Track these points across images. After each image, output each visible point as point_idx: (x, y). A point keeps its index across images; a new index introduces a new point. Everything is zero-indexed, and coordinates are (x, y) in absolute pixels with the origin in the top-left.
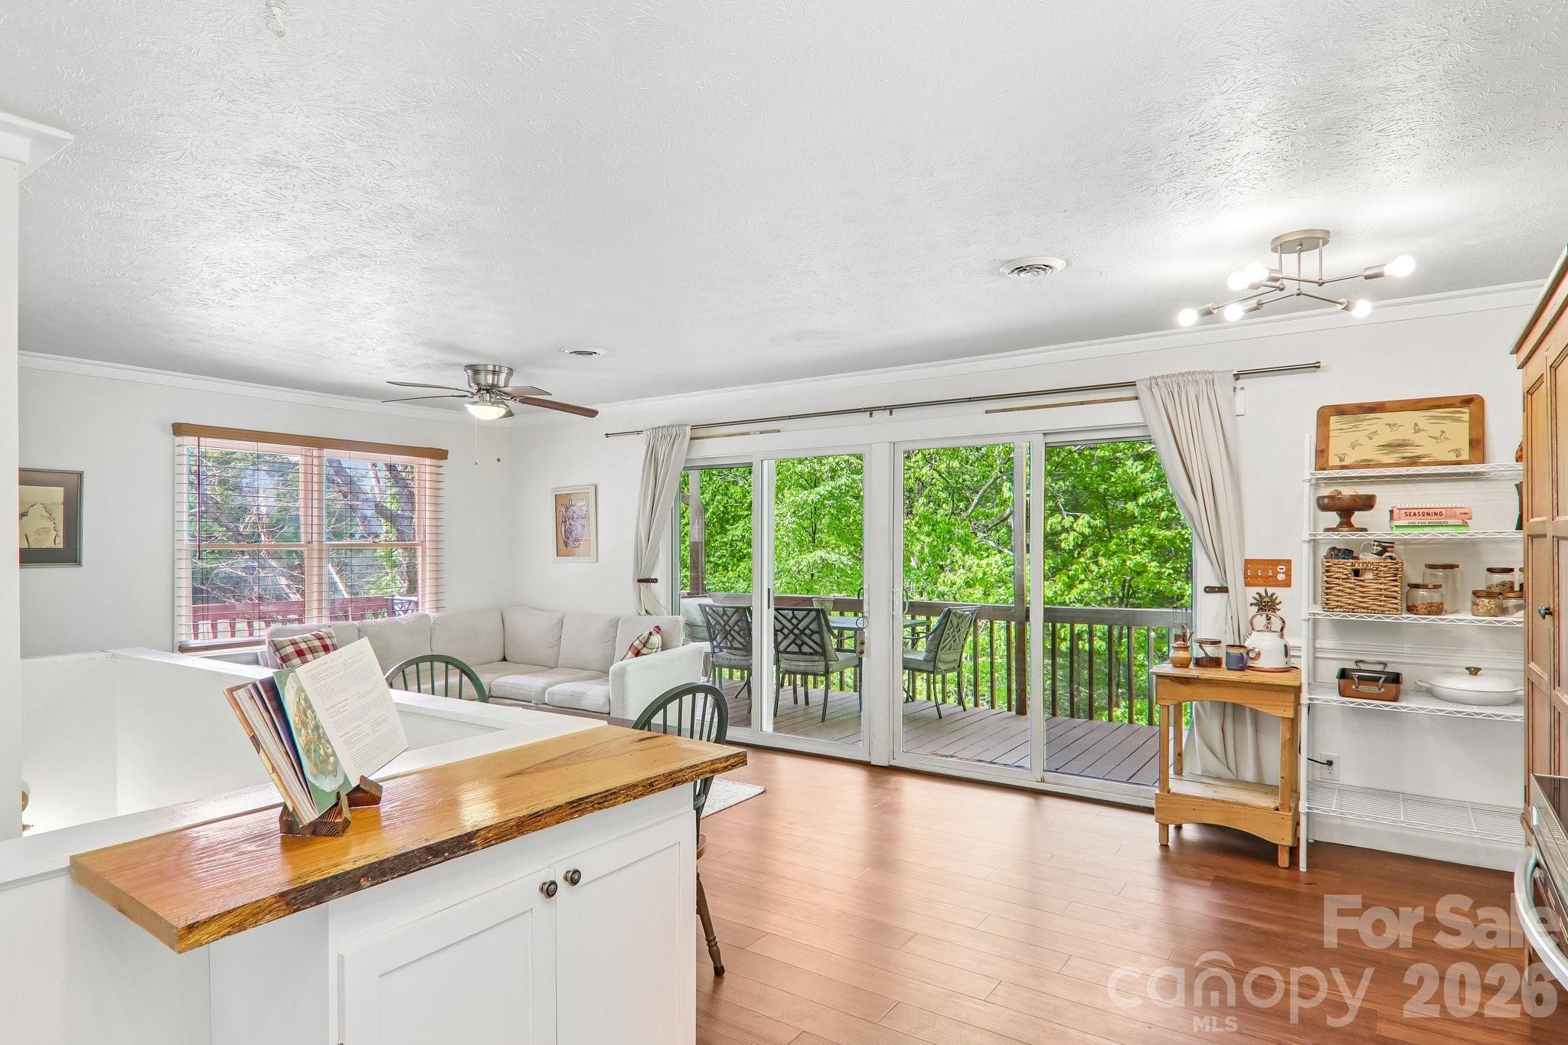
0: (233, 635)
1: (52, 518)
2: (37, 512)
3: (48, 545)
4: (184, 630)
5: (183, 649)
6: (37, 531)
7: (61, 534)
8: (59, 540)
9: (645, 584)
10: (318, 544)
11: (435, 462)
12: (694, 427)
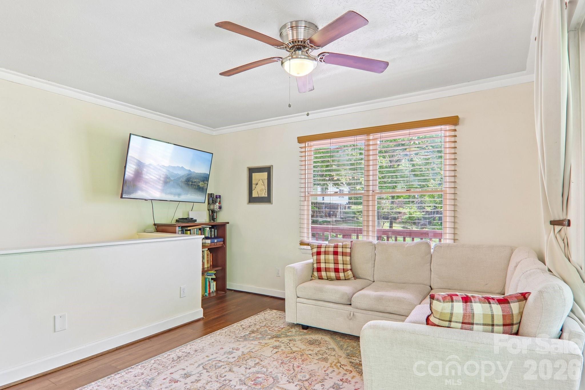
1: (264, 185)
2: (260, 182)
3: (263, 195)
4: (306, 235)
5: (302, 243)
6: (260, 191)
7: (267, 191)
8: (266, 193)
9: (558, 228)
10: (371, 192)
11: (452, 128)
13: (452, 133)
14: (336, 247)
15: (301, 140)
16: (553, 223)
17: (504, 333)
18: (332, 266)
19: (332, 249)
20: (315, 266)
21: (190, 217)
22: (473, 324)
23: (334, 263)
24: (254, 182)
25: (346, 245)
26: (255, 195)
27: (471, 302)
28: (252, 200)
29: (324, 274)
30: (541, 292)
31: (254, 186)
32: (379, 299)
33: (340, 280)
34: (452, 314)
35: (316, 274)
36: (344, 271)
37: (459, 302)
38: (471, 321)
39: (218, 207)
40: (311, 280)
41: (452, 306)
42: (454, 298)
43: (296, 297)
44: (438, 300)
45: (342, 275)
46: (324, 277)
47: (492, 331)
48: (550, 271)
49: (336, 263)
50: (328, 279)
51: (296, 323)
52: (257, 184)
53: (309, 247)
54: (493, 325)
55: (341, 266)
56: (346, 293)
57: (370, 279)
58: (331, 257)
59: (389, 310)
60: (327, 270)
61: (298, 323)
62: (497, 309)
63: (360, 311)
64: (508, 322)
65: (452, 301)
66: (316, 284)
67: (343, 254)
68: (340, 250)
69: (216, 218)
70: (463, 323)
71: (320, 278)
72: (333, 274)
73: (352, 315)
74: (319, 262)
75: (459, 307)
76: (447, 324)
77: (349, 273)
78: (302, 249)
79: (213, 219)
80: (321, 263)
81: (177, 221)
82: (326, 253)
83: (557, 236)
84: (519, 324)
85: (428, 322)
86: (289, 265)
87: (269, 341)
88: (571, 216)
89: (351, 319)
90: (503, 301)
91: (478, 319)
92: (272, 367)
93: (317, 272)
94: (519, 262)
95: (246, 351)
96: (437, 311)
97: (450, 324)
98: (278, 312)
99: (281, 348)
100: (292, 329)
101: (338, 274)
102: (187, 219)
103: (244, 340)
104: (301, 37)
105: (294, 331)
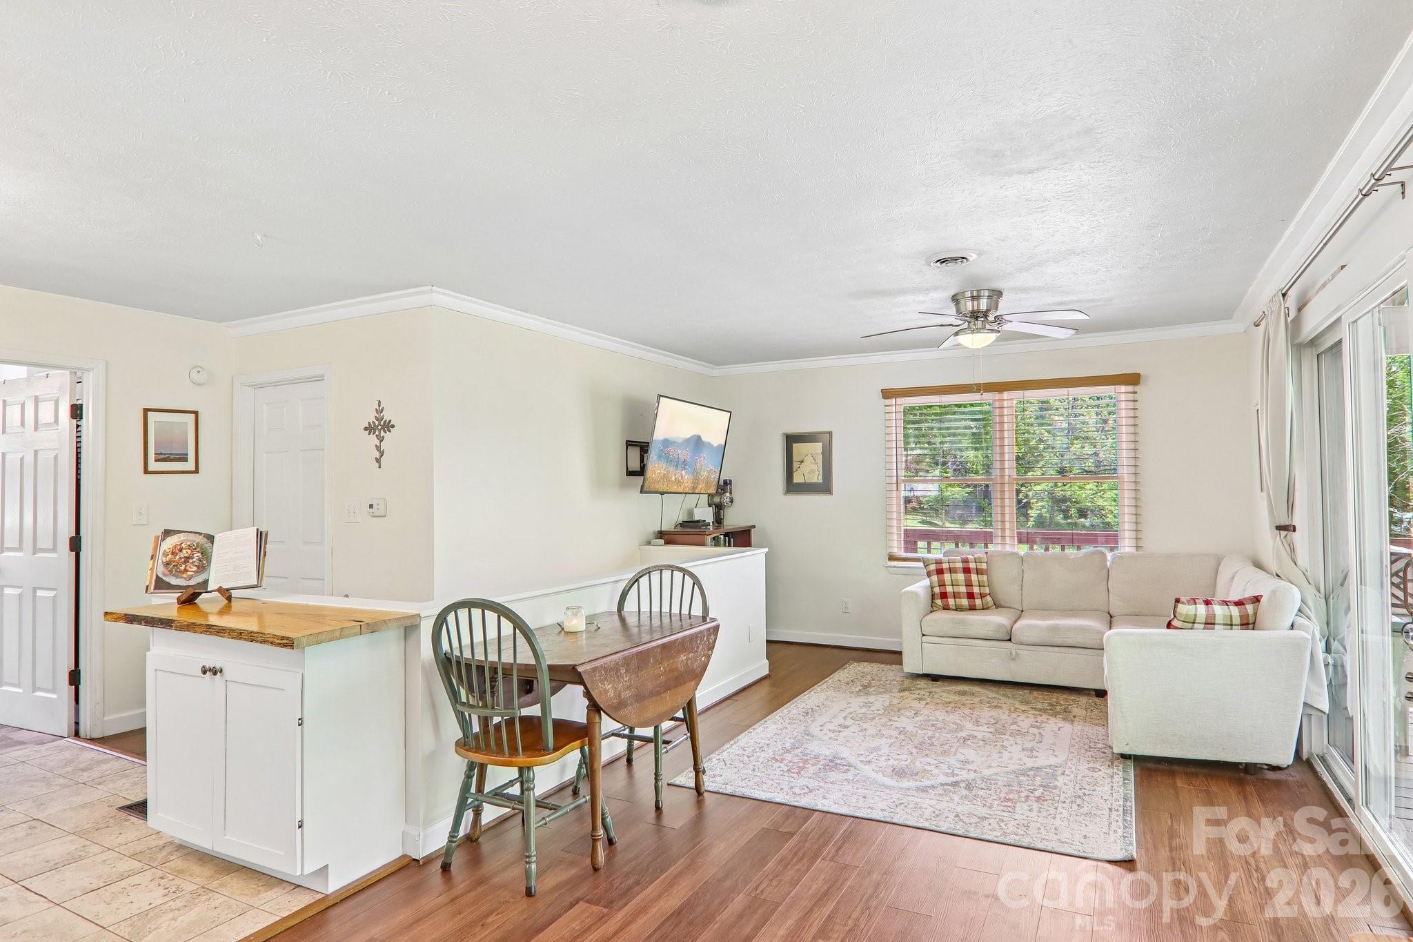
0: (929, 552)
1: (816, 463)
2: (809, 459)
3: (815, 480)
4: (895, 544)
5: (892, 558)
6: (809, 471)
7: (821, 473)
8: (821, 477)
9: (1283, 533)
10: (1007, 477)
11: (1130, 388)
12: (1283, 292)
13: (1131, 397)
14: (965, 561)
15: (887, 394)
16: (1279, 528)
17: (1242, 629)
19: (960, 565)
20: (937, 590)
21: (696, 518)
22: (1214, 624)
23: (966, 586)
24: (795, 458)
25: (979, 558)
26: (797, 479)
27: (1212, 604)
28: (792, 487)
29: (951, 601)
30: (1274, 592)
31: (795, 465)
32: (1055, 629)
33: (976, 609)
34: (1196, 615)
35: (939, 602)
36: (982, 596)
37: (1202, 604)
38: (1213, 622)
39: (729, 500)
40: (931, 612)
41: (1196, 608)
42: (1197, 601)
43: (921, 635)
44: (1183, 603)
45: (978, 602)
46: (951, 607)
47: (1232, 629)
48: (1278, 575)
49: (969, 584)
50: (956, 610)
51: (923, 673)
52: (802, 462)
53: (921, 564)
54: (1232, 625)
55: (976, 590)
56: (1003, 625)
57: (1017, 607)
58: (961, 577)
59: (1070, 642)
60: (955, 595)
61: (925, 673)
62: (1235, 611)
63: (1024, 647)
64: (1245, 622)
65: (1196, 604)
66: (941, 615)
67: (979, 572)
68: (972, 565)
69: (724, 519)
70: (1206, 624)
71: (946, 607)
72: (965, 602)
73: (1014, 653)
74: (942, 584)
75: (1201, 610)
76: (1190, 625)
77: (989, 598)
78: (890, 567)
79: (718, 521)
80: (945, 585)
81: (681, 525)
82: (951, 571)
83: (1284, 541)
84: (1254, 623)
85: (1169, 626)
86: (905, 589)
87: (902, 694)
88: (1297, 521)
89: (1014, 659)
90: (1239, 603)
91: (1219, 620)
92: (940, 715)
93: (940, 599)
94: (1236, 573)
95: (887, 704)
96: (1181, 614)
97: (1193, 626)
98: (872, 665)
99: (928, 700)
100: (918, 682)
101: (972, 601)
102: (698, 521)
103: (867, 694)
104: (983, 307)
105: (922, 683)
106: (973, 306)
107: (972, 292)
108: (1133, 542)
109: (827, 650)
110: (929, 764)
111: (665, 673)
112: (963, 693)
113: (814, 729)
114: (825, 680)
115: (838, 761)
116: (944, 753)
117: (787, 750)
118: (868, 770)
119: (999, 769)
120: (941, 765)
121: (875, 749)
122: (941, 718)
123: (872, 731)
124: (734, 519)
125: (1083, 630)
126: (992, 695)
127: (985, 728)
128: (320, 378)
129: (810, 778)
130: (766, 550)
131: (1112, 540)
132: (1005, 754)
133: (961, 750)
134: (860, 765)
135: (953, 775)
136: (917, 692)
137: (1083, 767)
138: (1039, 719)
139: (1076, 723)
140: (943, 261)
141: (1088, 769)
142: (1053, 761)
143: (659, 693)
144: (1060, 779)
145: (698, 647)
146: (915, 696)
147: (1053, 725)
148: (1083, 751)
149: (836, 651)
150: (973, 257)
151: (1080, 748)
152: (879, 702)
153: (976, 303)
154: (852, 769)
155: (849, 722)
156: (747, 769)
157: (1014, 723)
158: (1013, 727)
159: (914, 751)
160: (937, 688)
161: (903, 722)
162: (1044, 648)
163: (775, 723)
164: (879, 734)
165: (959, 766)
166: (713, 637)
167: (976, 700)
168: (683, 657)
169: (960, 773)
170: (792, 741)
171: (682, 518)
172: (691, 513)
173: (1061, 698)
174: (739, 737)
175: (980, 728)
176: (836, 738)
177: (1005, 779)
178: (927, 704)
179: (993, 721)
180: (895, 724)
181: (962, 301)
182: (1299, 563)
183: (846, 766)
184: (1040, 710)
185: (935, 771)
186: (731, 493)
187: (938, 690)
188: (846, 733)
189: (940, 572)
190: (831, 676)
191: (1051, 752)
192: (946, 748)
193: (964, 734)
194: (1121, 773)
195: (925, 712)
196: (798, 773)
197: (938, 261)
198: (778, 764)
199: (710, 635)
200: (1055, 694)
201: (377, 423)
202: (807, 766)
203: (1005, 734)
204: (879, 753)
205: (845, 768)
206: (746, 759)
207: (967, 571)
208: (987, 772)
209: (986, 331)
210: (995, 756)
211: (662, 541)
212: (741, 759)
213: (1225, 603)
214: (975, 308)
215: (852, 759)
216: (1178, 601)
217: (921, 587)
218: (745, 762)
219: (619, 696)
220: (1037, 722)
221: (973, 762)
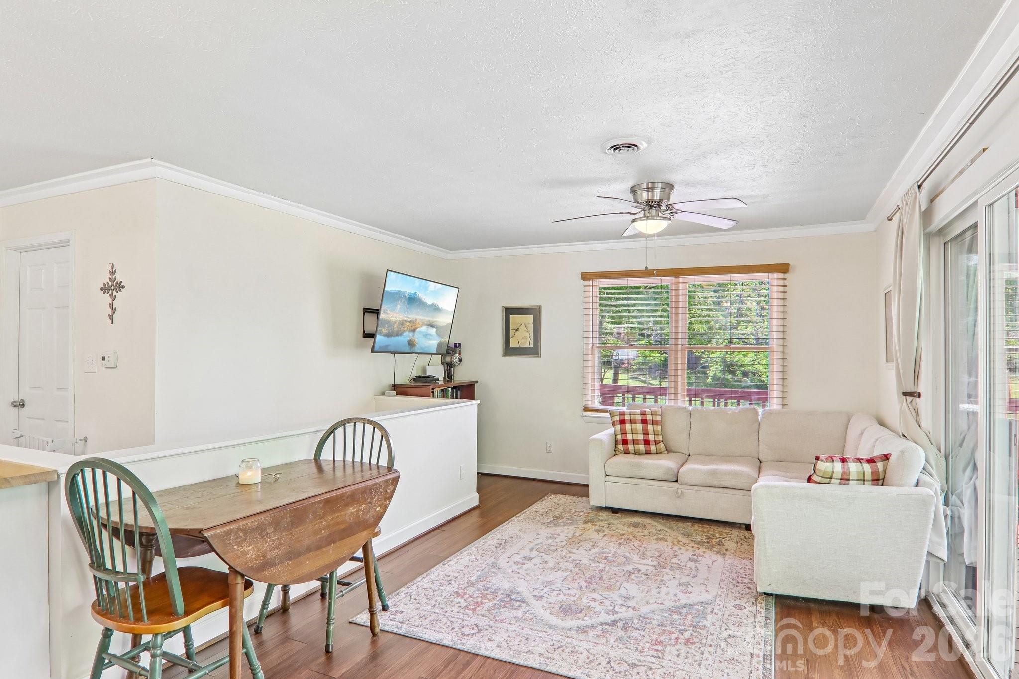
1: (528, 331)
2: (522, 328)
3: (527, 345)
4: (589, 398)
5: (586, 409)
6: (522, 338)
7: (532, 339)
8: (532, 343)
9: (909, 399)
10: (680, 346)
11: (781, 275)
12: (919, 184)
13: (781, 282)
14: (643, 414)
15: (586, 276)
16: (905, 394)
17: (873, 485)
18: (641, 437)
19: (639, 417)
20: (620, 437)
21: (428, 374)
22: (849, 479)
23: (644, 434)
24: (512, 327)
25: (656, 412)
26: (513, 343)
27: (847, 462)
28: (508, 350)
29: (631, 447)
30: (902, 452)
31: (512, 332)
32: (713, 473)
33: (651, 454)
34: (833, 472)
35: (621, 447)
36: (656, 443)
37: (838, 462)
38: (848, 477)
39: (458, 360)
40: (615, 455)
41: (834, 465)
42: (834, 458)
43: (604, 475)
44: (822, 460)
45: (653, 448)
46: (631, 451)
47: (864, 484)
48: (904, 436)
49: (646, 433)
50: (635, 454)
51: (604, 506)
52: (517, 330)
53: (608, 415)
54: (864, 480)
55: (651, 438)
56: (671, 468)
57: (685, 452)
58: (639, 427)
59: (726, 484)
60: (635, 442)
61: (606, 506)
62: (867, 467)
63: (688, 487)
64: (876, 477)
65: (833, 461)
66: (622, 459)
67: (654, 423)
68: (649, 418)
69: (453, 375)
70: (841, 479)
71: (626, 452)
72: (642, 447)
73: (679, 492)
74: (624, 433)
75: (838, 466)
76: (828, 480)
77: (662, 445)
78: (585, 416)
79: (449, 376)
80: (626, 433)
81: (414, 379)
82: (632, 422)
83: (910, 406)
84: (884, 479)
85: (809, 480)
86: (594, 436)
87: (586, 526)
88: (921, 389)
89: (679, 497)
90: (871, 461)
91: (853, 475)
92: (613, 547)
93: (622, 444)
94: (865, 430)
95: (570, 535)
96: (820, 470)
97: (830, 481)
98: (567, 497)
99: (606, 531)
100: (601, 514)
101: (649, 447)
102: (428, 377)
103: (556, 525)
104: (657, 197)
105: (604, 515)
106: (648, 196)
107: (648, 183)
108: (780, 401)
109: (534, 483)
110: (594, 600)
111: (329, 526)
112: (636, 525)
113: (502, 562)
114: (524, 511)
115: (514, 597)
116: (610, 588)
117: (472, 584)
118: (537, 607)
119: (655, 606)
120: (604, 601)
121: (550, 583)
122: (613, 550)
123: (552, 563)
124: (461, 375)
125: (736, 474)
126: (660, 527)
127: (649, 561)
128: (65, 244)
129: (483, 616)
130: (479, 402)
131: (764, 398)
132: (664, 589)
133: (625, 585)
134: (533, 601)
135: (614, 612)
136: (598, 524)
137: (731, 603)
138: (697, 552)
139: (727, 557)
140: (616, 148)
141: (735, 606)
142: (705, 597)
143: (319, 548)
144: (709, 617)
145: (372, 499)
146: (596, 528)
147: (708, 557)
148: (732, 586)
149: (540, 484)
150: (643, 145)
151: (729, 583)
152: (564, 532)
153: (650, 193)
154: (524, 605)
155: (534, 553)
156: (429, 605)
157: (675, 556)
158: (674, 560)
159: (584, 585)
160: (616, 520)
161: (581, 554)
162: (704, 488)
163: (470, 554)
164: (557, 568)
165: (620, 602)
166: (391, 488)
167: (646, 532)
168: (352, 510)
169: (620, 611)
170: (479, 573)
171: (415, 373)
172: (424, 370)
173: (717, 531)
174: (433, 569)
175: (645, 561)
176: (518, 571)
177: (659, 617)
178: (604, 535)
179: (658, 554)
180: (574, 556)
181: (639, 192)
182: (923, 424)
183: (519, 601)
184: (698, 543)
185: (599, 608)
186: (460, 354)
187: (616, 522)
188: (529, 565)
189: (623, 422)
190: (530, 508)
191: (703, 587)
192: (613, 581)
193: (630, 567)
194: (763, 611)
195: (601, 544)
196: (474, 610)
197: (611, 148)
198: (459, 599)
199: (387, 486)
200: (712, 527)
201: (110, 283)
202: (485, 601)
203: (665, 568)
204: (553, 587)
205: (518, 604)
206: (431, 593)
207: (645, 422)
208: (645, 610)
209: (659, 218)
210: (654, 591)
211: (395, 393)
212: (427, 593)
213: (859, 460)
214: (650, 198)
215: (527, 595)
216: (817, 458)
217: (606, 434)
218: (428, 597)
219: (264, 556)
220: (694, 555)
221: (633, 598)
